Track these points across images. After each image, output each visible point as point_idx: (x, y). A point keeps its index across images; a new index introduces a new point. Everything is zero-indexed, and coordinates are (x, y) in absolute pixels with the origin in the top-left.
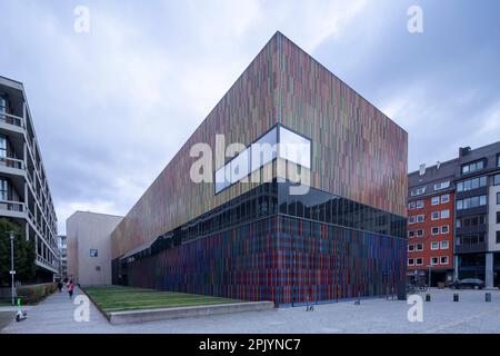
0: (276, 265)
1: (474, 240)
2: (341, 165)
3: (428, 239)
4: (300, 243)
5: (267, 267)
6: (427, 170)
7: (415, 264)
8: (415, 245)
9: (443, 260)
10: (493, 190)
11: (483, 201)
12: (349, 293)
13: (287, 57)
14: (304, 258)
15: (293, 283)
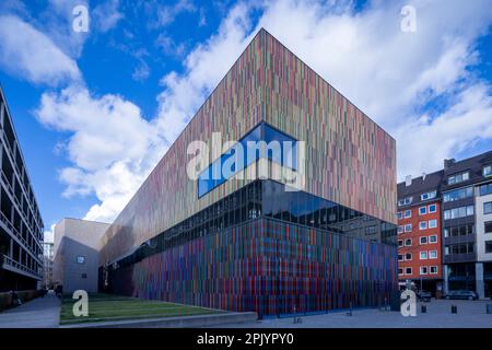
0: (260, 273)
1: (463, 250)
2: (329, 169)
3: (417, 249)
4: (286, 248)
5: (250, 274)
6: (413, 180)
7: (405, 273)
8: (404, 254)
9: (432, 271)
10: (480, 201)
11: (470, 212)
12: (340, 303)
13: (271, 56)
14: (291, 265)
15: (278, 293)
